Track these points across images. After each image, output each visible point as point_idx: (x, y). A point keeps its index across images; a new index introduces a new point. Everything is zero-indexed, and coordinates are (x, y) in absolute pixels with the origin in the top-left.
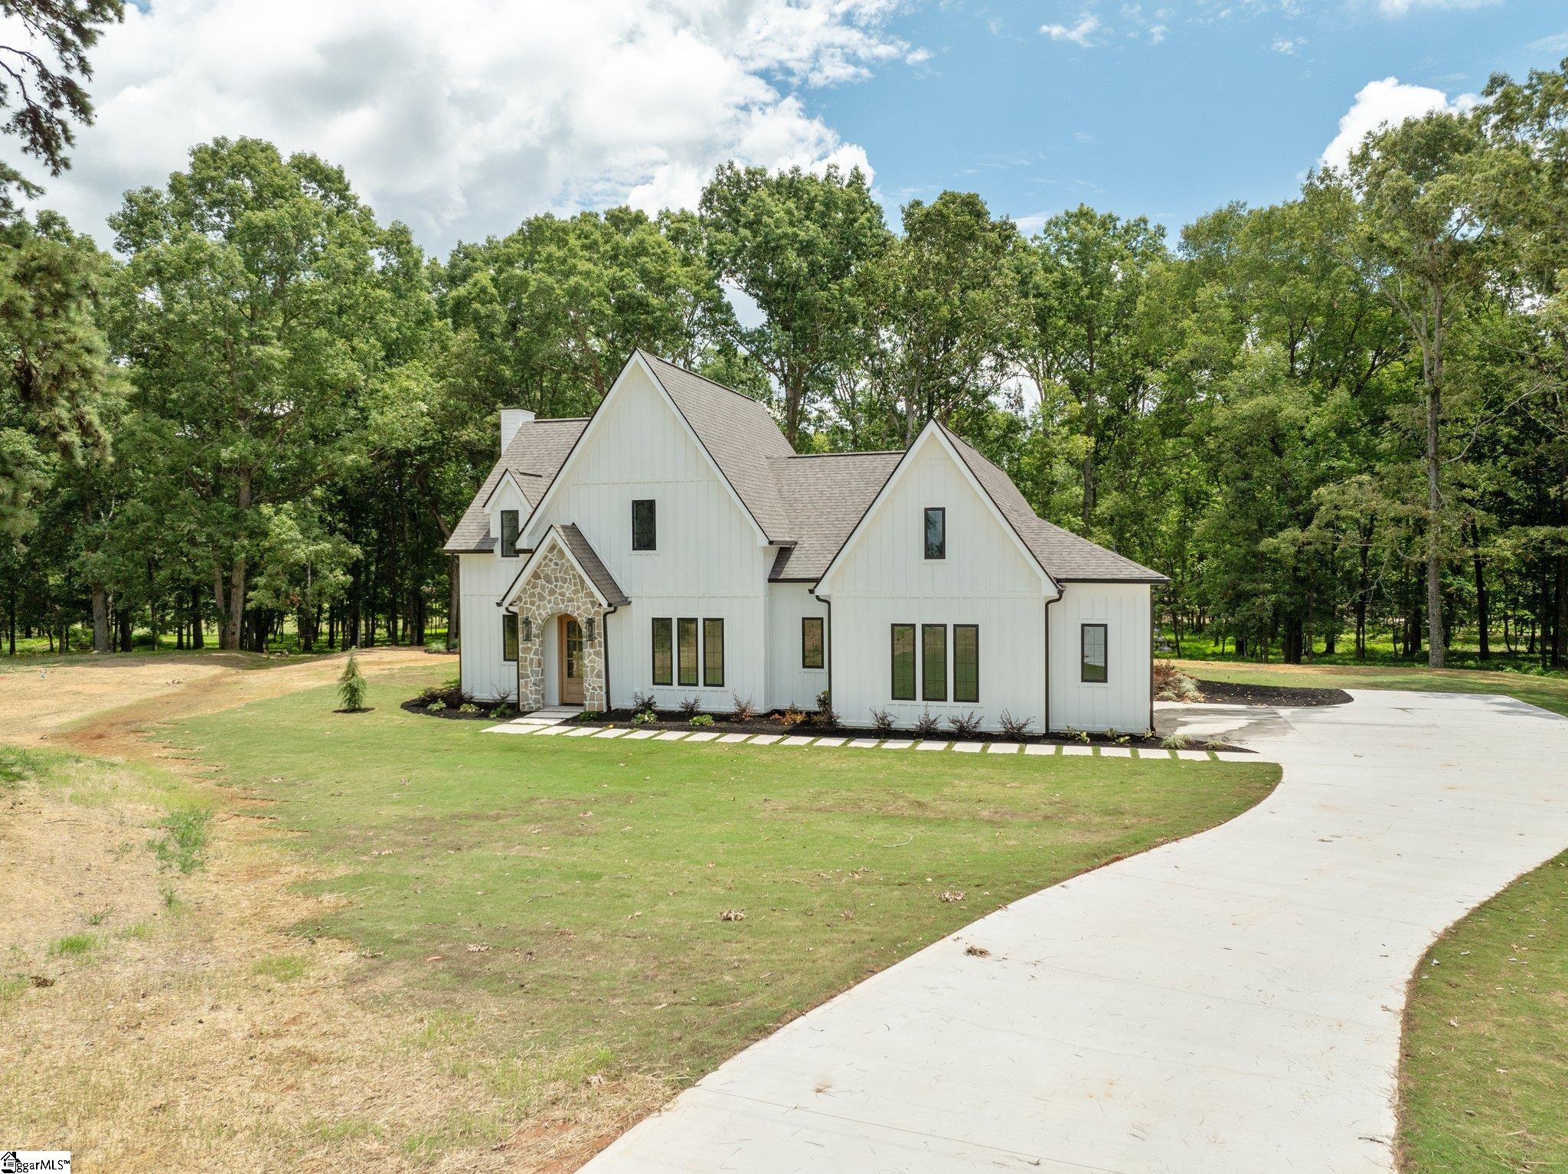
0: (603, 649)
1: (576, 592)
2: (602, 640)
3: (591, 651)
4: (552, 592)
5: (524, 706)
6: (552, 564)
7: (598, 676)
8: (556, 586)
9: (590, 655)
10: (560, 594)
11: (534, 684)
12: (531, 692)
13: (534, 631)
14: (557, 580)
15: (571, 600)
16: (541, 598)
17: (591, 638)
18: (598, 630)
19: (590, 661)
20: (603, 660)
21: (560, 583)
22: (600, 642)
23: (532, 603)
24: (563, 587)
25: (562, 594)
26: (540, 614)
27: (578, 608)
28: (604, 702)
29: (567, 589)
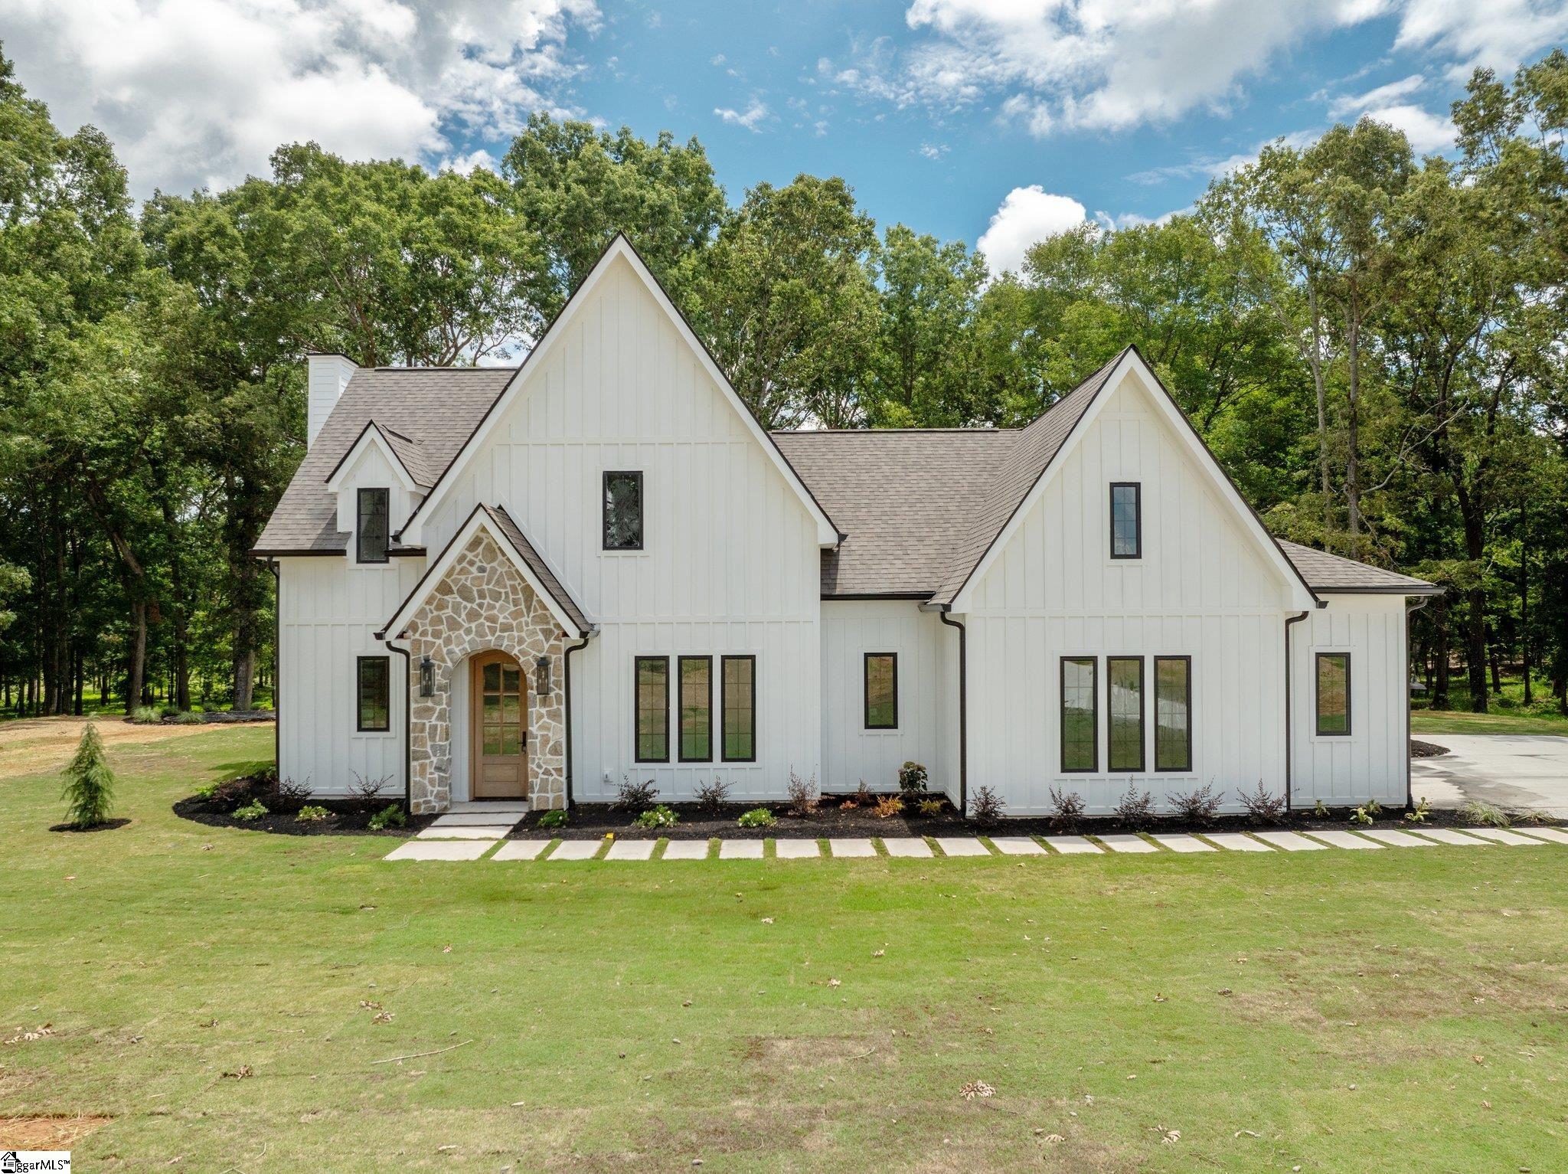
0: (563, 708)
1: (517, 615)
2: (563, 693)
3: (544, 711)
4: (473, 616)
5: (418, 805)
6: (474, 569)
7: (555, 751)
8: (481, 606)
9: (541, 716)
10: (487, 619)
11: (438, 769)
12: (432, 782)
13: (439, 679)
14: (482, 595)
15: (506, 628)
16: (453, 625)
17: (544, 690)
18: (556, 676)
19: (541, 728)
20: (564, 726)
21: (487, 601)
22: (557, 695)
23: (437, 634)
24: (494, 607)
25: (492, 619)
26: (450, 652)
27: (521, 641)
28: (564, 794)
29: (502, 610)
